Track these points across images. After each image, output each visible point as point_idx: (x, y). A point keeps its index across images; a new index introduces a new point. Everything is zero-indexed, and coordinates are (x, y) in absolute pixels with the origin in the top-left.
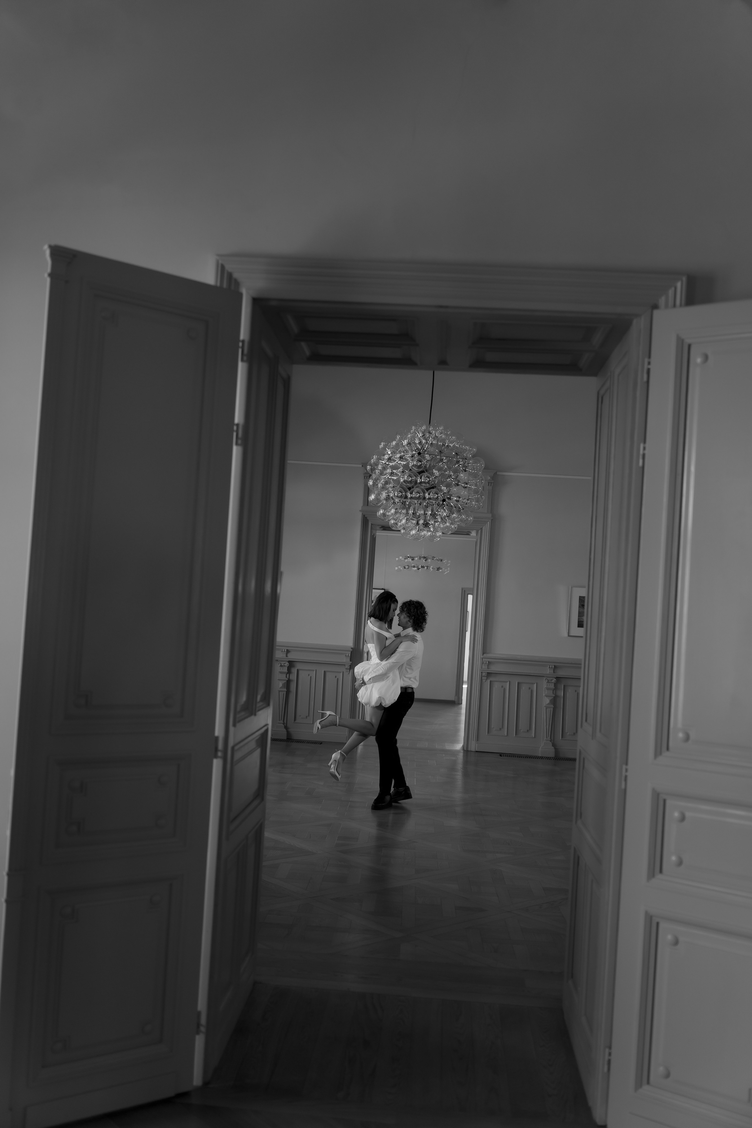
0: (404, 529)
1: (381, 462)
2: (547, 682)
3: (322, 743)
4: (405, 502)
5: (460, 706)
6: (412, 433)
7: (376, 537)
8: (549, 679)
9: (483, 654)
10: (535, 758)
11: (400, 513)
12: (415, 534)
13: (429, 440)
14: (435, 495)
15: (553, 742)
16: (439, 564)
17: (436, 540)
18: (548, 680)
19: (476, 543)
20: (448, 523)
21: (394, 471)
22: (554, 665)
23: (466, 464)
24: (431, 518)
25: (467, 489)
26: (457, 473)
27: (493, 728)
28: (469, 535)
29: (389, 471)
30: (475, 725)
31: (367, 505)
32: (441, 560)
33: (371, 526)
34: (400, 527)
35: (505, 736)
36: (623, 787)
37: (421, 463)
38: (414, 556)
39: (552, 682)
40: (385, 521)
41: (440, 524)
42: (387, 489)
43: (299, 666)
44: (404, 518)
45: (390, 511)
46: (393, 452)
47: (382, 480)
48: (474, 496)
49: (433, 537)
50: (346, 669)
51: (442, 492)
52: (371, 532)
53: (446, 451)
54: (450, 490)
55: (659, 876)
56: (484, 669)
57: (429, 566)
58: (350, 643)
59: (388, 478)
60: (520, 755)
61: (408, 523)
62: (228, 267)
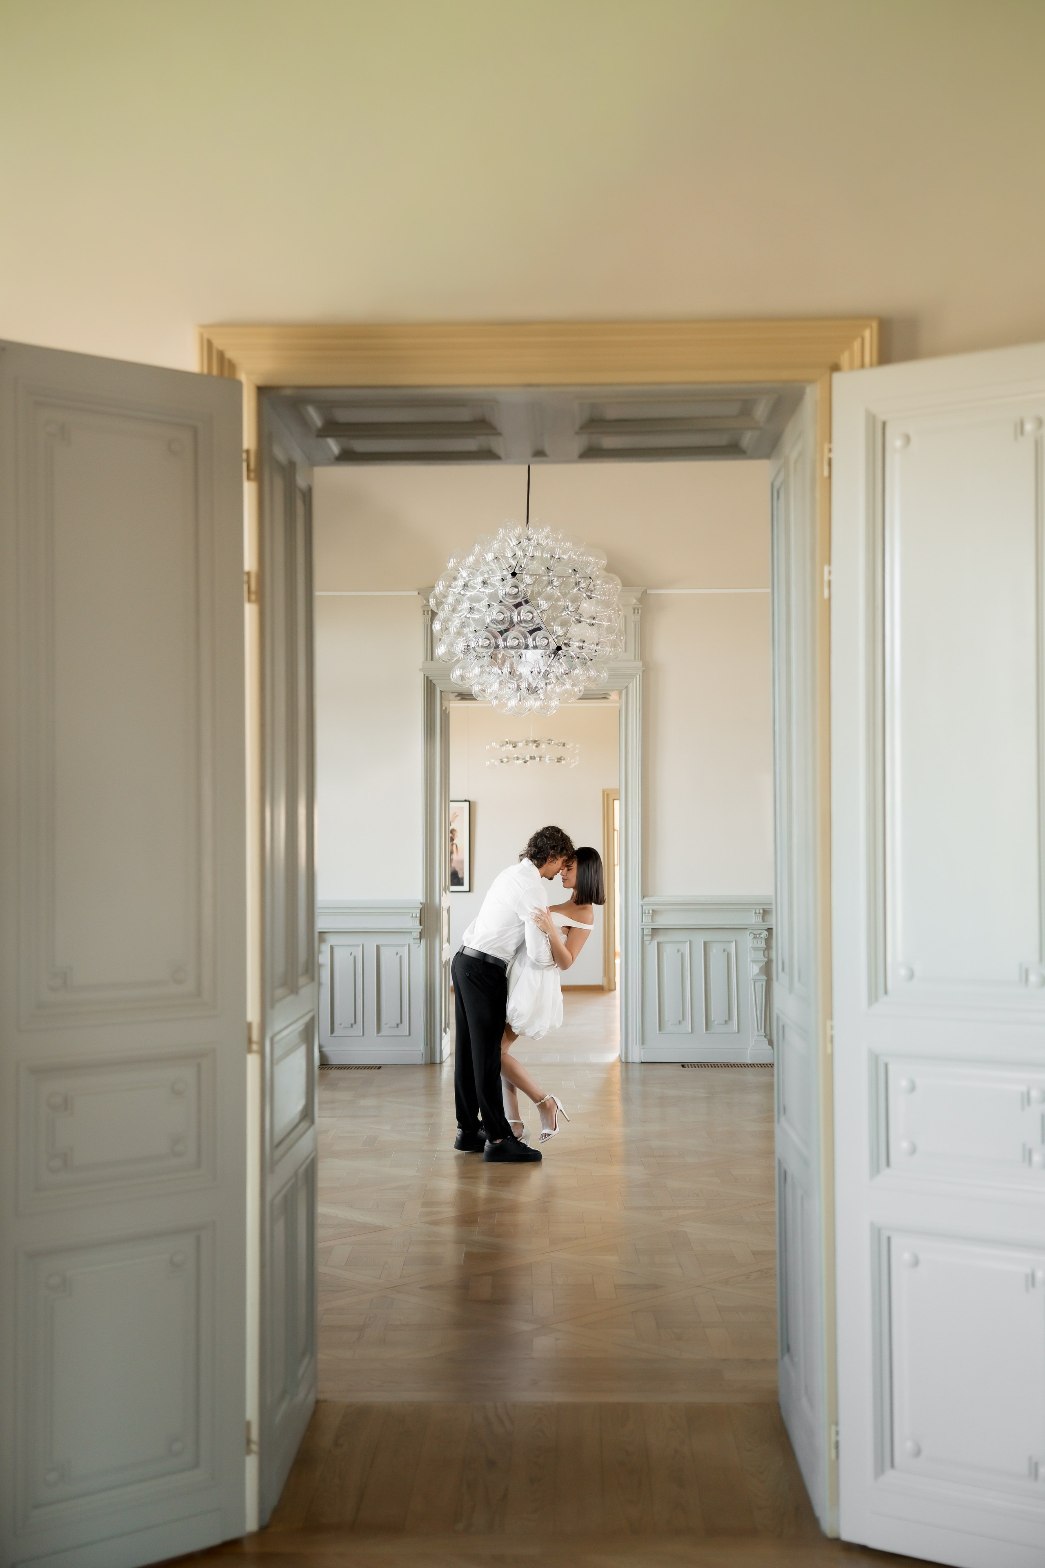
0: (496, 697)
1: (453, 591)
2: (753, 937)
3: (380, 1067)
4: (495, 655)
5: (613, 993)
6: (500, 541)
7: (449, 712)
8: (755, 932)
9: (643, 897)
10: (742, 1067)
11: (488, 674)
12: (516, 706)
13: (528, 550)
14: (543, 641)
15: (769, 1038)
16: (560, 752)
17: (550, 713)
18: (754, 934)
19: (619, 712)
20: (568, 684)
21: (473, 605)
22: (762, 909)
23: (591, 587)
24: (540, 678)
25: (595, 627)
26: (577, 602)
27: (668, 1021)
28: (608, 699)
29: (466, 605)
30: (637, 1017)
31: (431, 660)
32: (564, 746)
33: (441, 694)
34: (489, 696)
35: (689, 1033)
36: (829, 1051)
37: (516, 590)
38: (517, 741)
39: (761, 938)
40: (464, 687)
41: (554, 687)
42: (463, 635)
43: (332, 940)
44: (495, 680)
45: (472, 671)
46: (470, 573)
47: (455, 621)
48: (607, 637)
49: (546, 708)
50: (414, 938)
51: (554, 635)
52: (441, 704)
53: (557, 569)
54: (568, 630)
55: (885, 1171)
56: (646, 923)
57: (543, 756)
58: (418, 896)
59: (466, 617)
60: (716, 1064)
61: (503, 688)
62: (218, 344)
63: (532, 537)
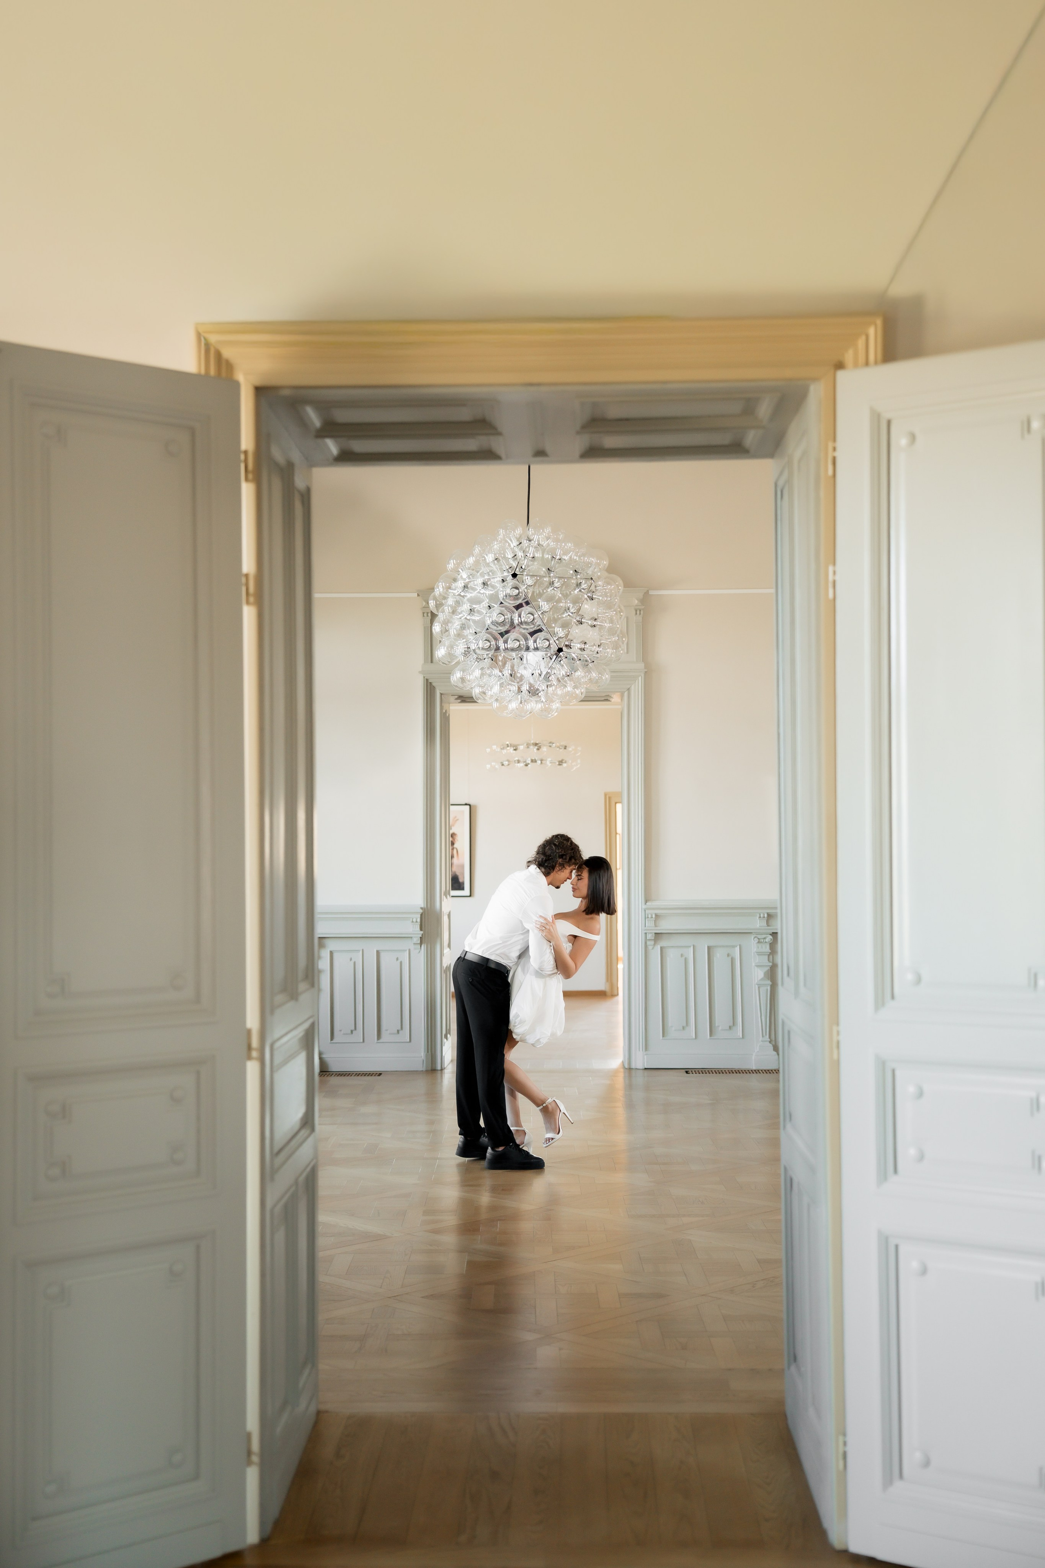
0: (497, 700)
1: (453, 593)
2: (757, 942)
3: (381, 1074)
5: (616, 998)
6: (501, 541)
7: (449, 715)
8: (759, 936)
10: (747, 1073)
12: (517, 708)
13: (529, 551)
15: (774, 1043)
16: (562, 755)
17: (552, 715)
22: (767, 913)
23: (593, 588)
24: (541, 680)
25: (597, 628)
26: (579, 603)
27: (672, 1026)
28: (609, 701)
29: (466, 607)
30: (641, 1023)
31: (431, 662)
32: (565, 748)
33: (441, 697)
36: (835, 1057)
38: (518, 744)
39: (766, 942)
41: (556, 689)
42: (464, 637)
43: (331, 946)
45: (472, 674)
47: (455, 622)
48: (609, 639)
49: (547, 710)
52: (442, 707)
54: (569, 632)
56: (649, 928)
57: (544, 759)
59: (466, 618)
60: (720, 1070)
61: (504, 690)
62: (215, 344)
63: (532, 538)
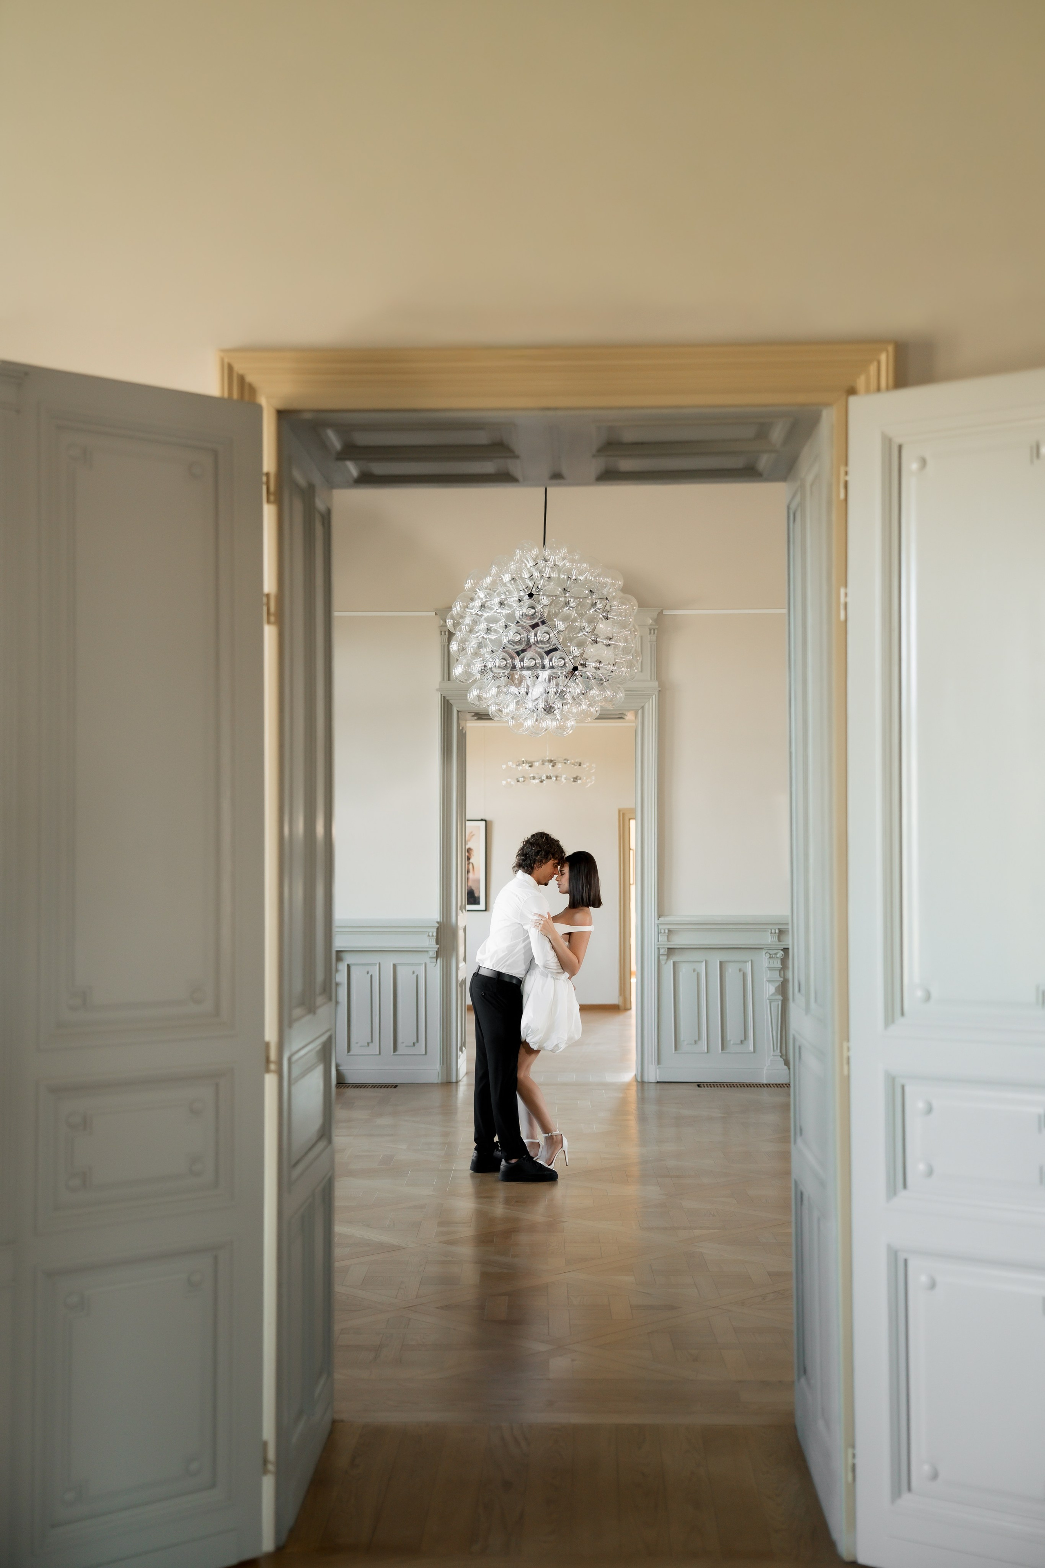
2: (768, 957)
3: (397, 1086)
4: (513, 675)
5: (630, 1012)
6: (518, 562)
7: (466, 732)
8: (771, 952)
9: (659, 917)
10: (758, 1087)
11: (506, 694)
14: (560, 661)
15: (785, 1057)
16: (576, 771)
17: (567, 733)
18: (770, 954)
19: (636, 731)
20: (585, 704)
21: (491, 625)
22: (779, 929)
24: (557, 698)
25: (611, 648)
26: (594, 622)
27: (684, 1041)
30: (653, 1037)
31: (449, 680)
33: (458, 714)
34: (506, 716)
35: (705, 1053)
36: (846, 1072)
37: (534, 611)
38: (533, 760)
40: (481, 707)
43: (349, 959)
44: (513, 700)
46: (488, 594)
48: (624, 658)
49: (562, 728)
50: (430, 957)
51: (571, 655)
53: (575, 590)
54: (585, 651)
55: (903, 1193)
56: (661, 943)
57: (559, 775)
58: (435, 915)
59: (483, 637)
60: (731, 1084)
62: (239, 368)
63: (548, 558)
